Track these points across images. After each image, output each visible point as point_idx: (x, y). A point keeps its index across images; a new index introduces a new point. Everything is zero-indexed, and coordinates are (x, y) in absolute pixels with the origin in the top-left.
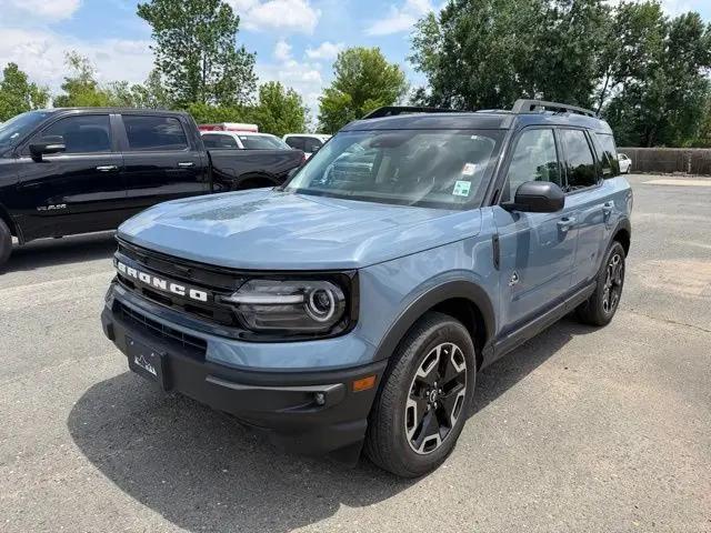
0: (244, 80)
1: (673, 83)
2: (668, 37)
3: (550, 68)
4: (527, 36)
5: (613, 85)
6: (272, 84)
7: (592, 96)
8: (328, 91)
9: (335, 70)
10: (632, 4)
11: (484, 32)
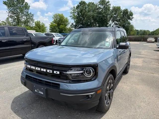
0: (31, 20)
1: (124, 23)
2: (122, 13)
3: (100, 19)
4: (95, 12)
5: (112, 23)
6: (38, 21)
7: (108, 25)
8: (51, 23)
9: (53, 18)
10: (115, 6)
11: (86, 11)
